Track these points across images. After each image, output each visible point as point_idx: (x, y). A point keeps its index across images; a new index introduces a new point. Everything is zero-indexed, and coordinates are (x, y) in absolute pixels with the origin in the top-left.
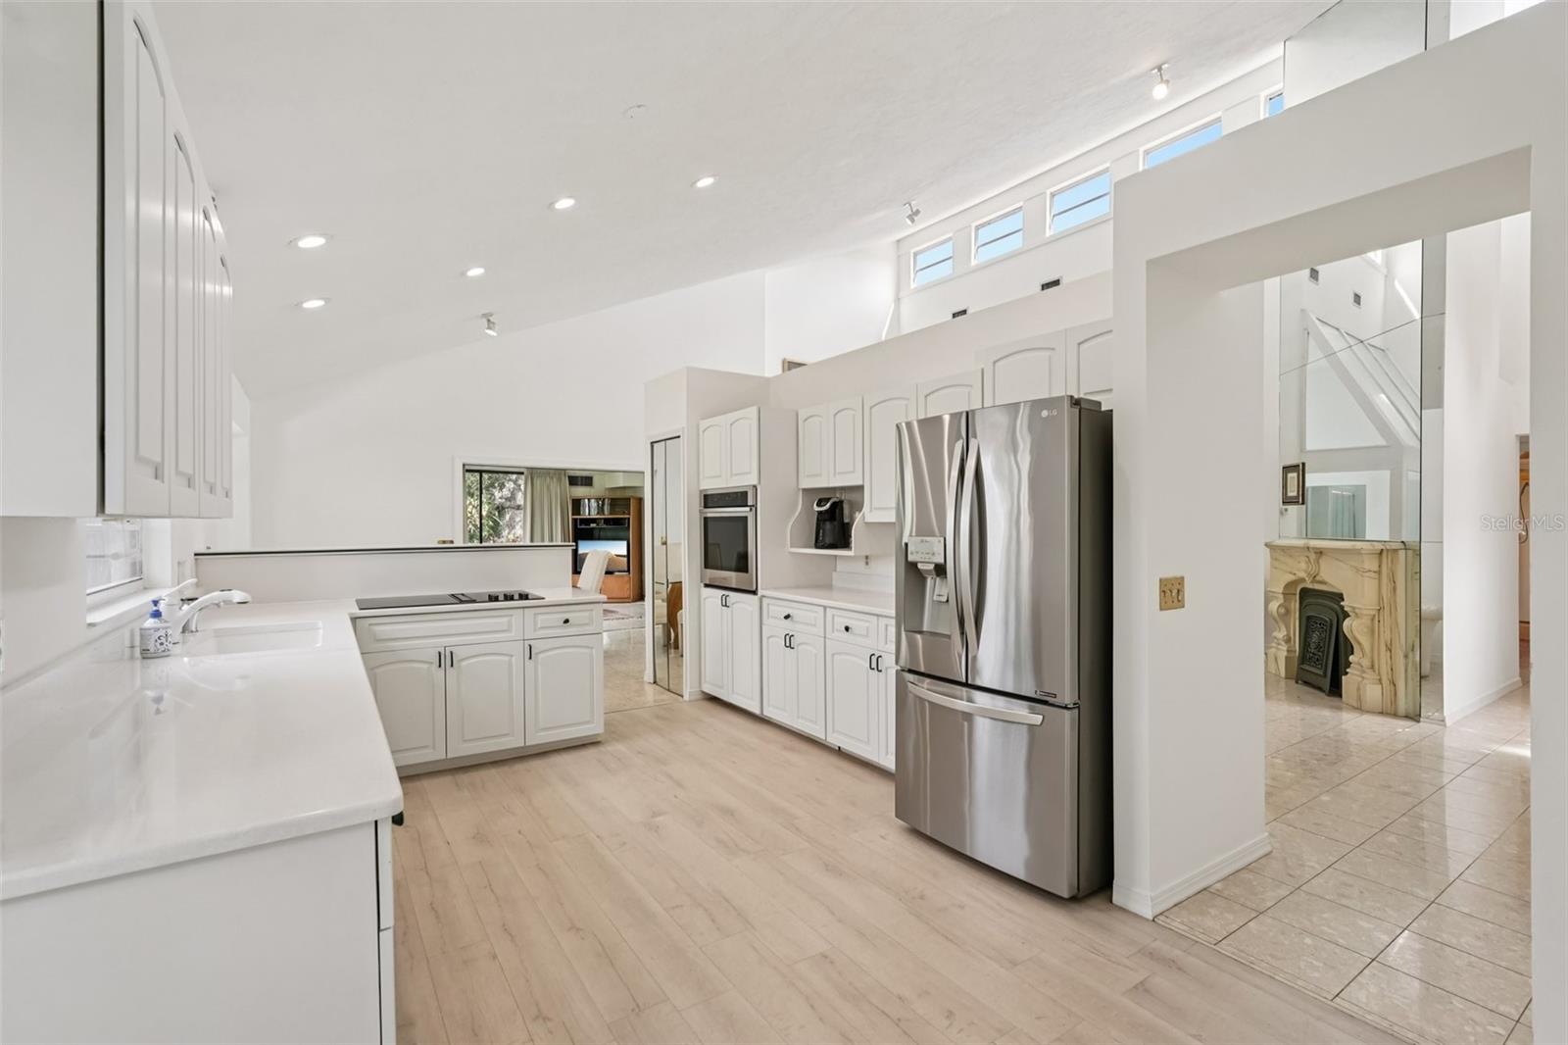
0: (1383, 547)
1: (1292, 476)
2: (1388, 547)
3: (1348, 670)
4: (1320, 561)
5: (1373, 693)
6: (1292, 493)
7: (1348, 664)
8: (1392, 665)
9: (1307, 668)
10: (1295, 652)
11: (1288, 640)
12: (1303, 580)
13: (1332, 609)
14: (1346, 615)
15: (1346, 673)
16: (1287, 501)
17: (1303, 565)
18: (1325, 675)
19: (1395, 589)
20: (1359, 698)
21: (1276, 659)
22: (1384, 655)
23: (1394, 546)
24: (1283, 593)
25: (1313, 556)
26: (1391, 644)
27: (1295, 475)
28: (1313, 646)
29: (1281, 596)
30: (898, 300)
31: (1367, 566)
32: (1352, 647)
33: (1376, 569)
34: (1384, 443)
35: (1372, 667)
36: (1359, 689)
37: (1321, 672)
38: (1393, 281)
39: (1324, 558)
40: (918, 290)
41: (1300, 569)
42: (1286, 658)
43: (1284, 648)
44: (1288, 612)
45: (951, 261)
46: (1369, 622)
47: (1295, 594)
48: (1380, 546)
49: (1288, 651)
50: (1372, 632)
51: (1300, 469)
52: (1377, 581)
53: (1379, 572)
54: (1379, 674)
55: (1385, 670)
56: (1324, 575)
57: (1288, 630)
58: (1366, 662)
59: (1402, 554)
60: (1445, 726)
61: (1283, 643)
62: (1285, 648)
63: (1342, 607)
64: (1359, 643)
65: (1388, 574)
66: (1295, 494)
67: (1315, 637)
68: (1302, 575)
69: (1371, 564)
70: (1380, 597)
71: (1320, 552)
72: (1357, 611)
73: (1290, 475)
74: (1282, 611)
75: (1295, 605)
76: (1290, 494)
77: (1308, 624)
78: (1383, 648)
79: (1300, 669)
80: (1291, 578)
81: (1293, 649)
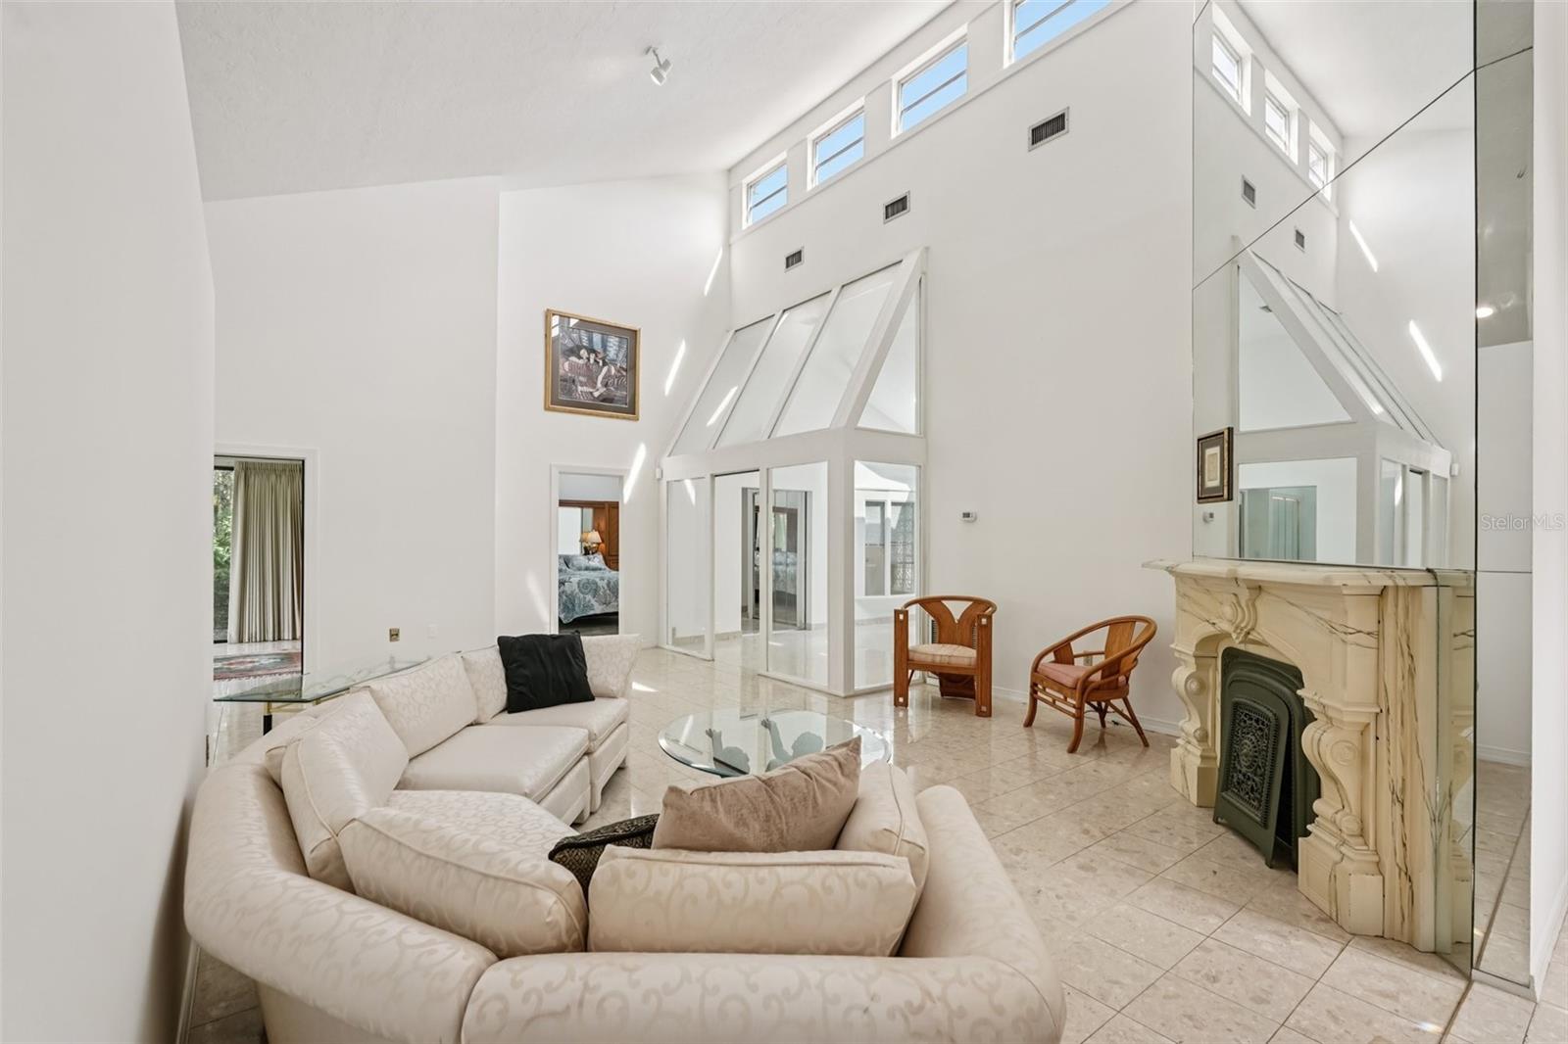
0: (1389, 583)
1: (1213, 452)
2: (1401, 583)
3: (1309, 827)
4: (1258, 603)
5: (1364, 896)
6: (1213, 481)
7: (1312, 817)
8: (1404, 837)
9: (1234, 800)
10: (1216, 758)
11: (1203, 738)
12: (1227, 635)
13: (1279, 696)
14: (1308, 717)
15: (1307, 833)
16: (1205, 496)
17: (1228, 611)
18: (1265, 825)
19: (1412, 672)
20: (1334, 898)
21: (1183, 767)
22: (1388, 811)
23: (1413, 580)
24: (1196, 657)
25: (1244, 595)
26: (1403, 790)
27: (1216, 450)
28: (1244, 762)
29: (1193, 660)
30: (728, 246)
31: (1352, 622)
32: (1319, 779)
33: (1373, 627)
34: (1347, 418)
35: (1362, 834)
36: (1333, 877)
37: (1257, 816)
38: (1348, 226)
39: (1264, 597)
40: (752, 230)
41: (1224, 619)
42: (1199, 769)
43: (1196, 751)
44: (1203, 687)
45: (785, 191)
46: (1355, 738)
47: (1216, 658)
48: (1380, 580)
49: (1203, 758)
50: (1363, 757)
51: (1224, 439)
52: (1374, 652)
53: (1378, 635)
54: (1376, 852)
55: (1389, 843)
56: (1263, 632)
57: (1203, 720)
58: (1349, 824)
59: (1429, 594)
60: (1532, 999)
61: (1194, 741)
62: (1199, 753)
63: (1300, 700)
64: (1335, 780)
65: (1398, 642)
66: (1216, 483)
67: (1247, 746)
68: (1226, 627)
69: (1360, 617)
70: (1380, 689)
71: (1258, 588)
72: (1331, 713)
73: (1209, 452)
74: (1194, 686)
75: (1215, 677)
76: (1209, 484)
77: (1236, 717)
78: (1386, 797)
79: (1220, 799)
80: (1210, 630)
81: (1212, 754)
